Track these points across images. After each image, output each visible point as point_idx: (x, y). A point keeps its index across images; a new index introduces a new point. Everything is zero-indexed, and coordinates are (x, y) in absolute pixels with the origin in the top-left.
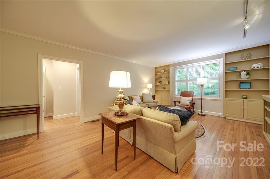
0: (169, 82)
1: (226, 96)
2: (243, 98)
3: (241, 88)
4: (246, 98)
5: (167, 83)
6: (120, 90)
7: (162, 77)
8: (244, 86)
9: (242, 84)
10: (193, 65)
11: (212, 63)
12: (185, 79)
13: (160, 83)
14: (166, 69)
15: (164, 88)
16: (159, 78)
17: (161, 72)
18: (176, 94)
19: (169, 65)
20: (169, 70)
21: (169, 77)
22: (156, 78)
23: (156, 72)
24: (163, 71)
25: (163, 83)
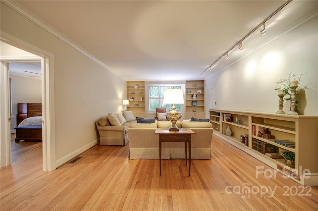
0: (143, 99)
1: (187, 111)
2: (194, 111)
3: (193, 105)
4: (195, 111)
5: (141, 100)
6: (174, 107)
7: (134, 92)
8: (194, 104)
9: (193, 103)
10: (165, 86)
11: (177, 86)
12: (157, 96)
13: (133, 99)
14: (140, 85)
15: (138, 105)
16: (132, 93)
17: (134, 87)
18: (150, 111)
19: (144, 82)
20: (144, 87)
21: (144, 94)
22: (128, 94)
23: (128, 87)
24: (136, 87)
25: (136, 99)
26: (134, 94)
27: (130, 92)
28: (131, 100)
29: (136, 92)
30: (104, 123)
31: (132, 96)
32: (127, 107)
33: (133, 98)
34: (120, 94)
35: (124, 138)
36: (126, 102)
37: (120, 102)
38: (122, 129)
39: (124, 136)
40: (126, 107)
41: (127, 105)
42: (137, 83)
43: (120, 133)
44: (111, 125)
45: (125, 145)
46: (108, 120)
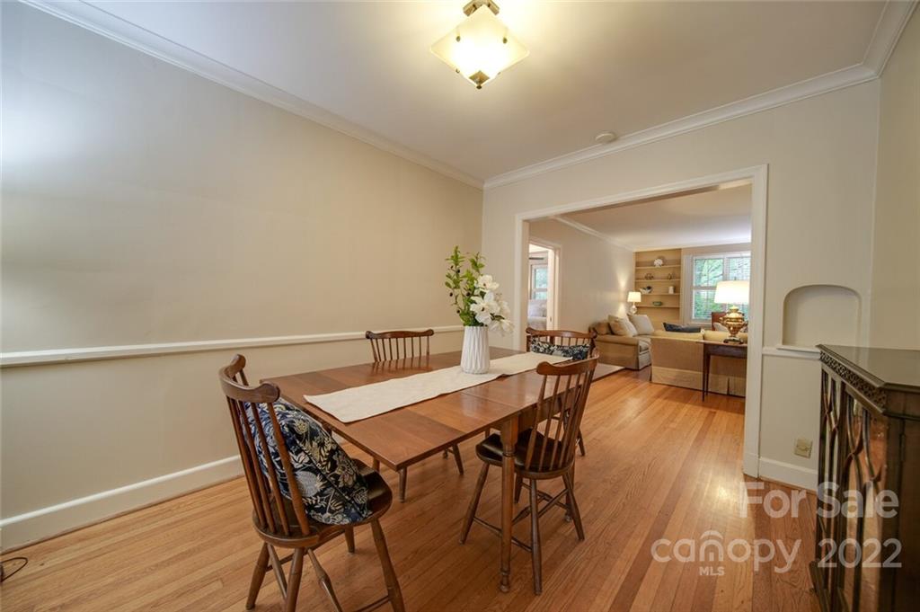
0: (676, 289)
5: (671, 291)
6: (734, 308)
7: (653, 275)
13: (649, 291)
14: (669, 257)
15: (661, 304)
16: (646, 278)
17: (652, 264)
18: (693, 317)
19: (680, 249)
20: (679, 262)
21: (679, 278)
22: (637, 279)
23: (638, 264)
24: (658, 262)
25: (658, 290)
26: (651, 278)
27: (643, 274)
28: (646, 292)
29: (658, 274)
30: (605, 330)
31: (648, 283)
32: (637, 307)
33: (649, 288)
34: (623, 281)
35: (637, 358)
36: (635, 297)
37: (622, 296)
38: (636, 343)
39: (638, 354)
40: (634, 307)
41: (636, 303)
42: (661, 254)
43: (632, 348)
44: (613, 333)
45: (638, 370)
46: (609, 326)
